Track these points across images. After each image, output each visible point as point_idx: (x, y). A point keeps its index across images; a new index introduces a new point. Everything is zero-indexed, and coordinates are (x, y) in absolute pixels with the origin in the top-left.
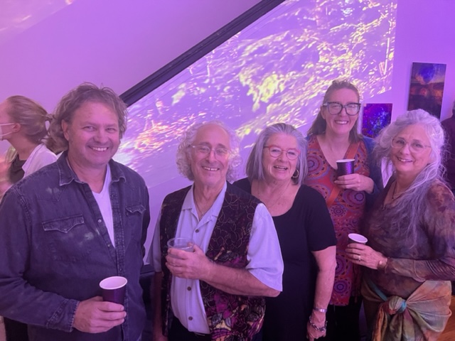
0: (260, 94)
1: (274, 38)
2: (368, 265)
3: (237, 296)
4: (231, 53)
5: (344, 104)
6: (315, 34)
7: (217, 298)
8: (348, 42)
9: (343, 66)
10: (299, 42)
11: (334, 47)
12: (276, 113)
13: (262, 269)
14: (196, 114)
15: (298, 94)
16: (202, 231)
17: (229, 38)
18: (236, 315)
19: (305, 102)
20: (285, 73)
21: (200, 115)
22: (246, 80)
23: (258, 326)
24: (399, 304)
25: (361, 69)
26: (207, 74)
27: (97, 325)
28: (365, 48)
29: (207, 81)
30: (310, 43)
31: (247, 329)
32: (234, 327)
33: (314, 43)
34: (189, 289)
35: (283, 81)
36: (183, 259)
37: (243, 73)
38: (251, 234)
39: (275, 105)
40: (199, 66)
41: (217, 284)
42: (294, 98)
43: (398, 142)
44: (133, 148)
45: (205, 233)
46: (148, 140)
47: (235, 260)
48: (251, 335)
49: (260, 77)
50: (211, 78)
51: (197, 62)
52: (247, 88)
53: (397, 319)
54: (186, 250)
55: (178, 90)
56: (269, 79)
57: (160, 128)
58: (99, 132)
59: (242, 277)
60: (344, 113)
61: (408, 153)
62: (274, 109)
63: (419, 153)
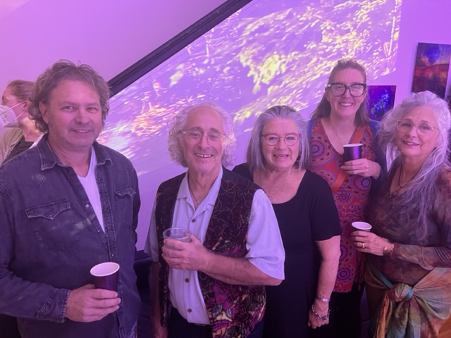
0: (261, 75)
1: (275, 16)
2: (373, 251)
3: (238, 286)
4: (231, 32)
5: (348, 85)
6: (319, 12)
7: (216, 289)
8: (352, 20)
9: (347, 46)
10: (302, 21)
11: (338, 26)
12: (277, 95)
13: (263, 258)
14: (195, 96)
15: (300, 76)
16: (198, 221)
17: (228, 17)
18: (236, 305)
19: (307, 83)
20: (286, 54)
21: (199, 97)
22: (247, 61)
23: (260, 315)
24: (405, 291)
25: (365, 49)
26: (206, 54)
27: (90, 314)
28: (370, 27)
29: (206, 62)
30: (312, 22)
31: (248, 319)
32: (235, 318)
33: (317, 21)
34: (187, 280)
35: (284, 62)
36: (180, 250)
37: (244, 53)
38: (250, 222)
39: (277, 87)
40: (198, 45)
41: (216, 274)
42: (296, 80)
43: (404, 125)
44: (129, 132)
45: (202, 222)
46: (145, 123)
47: (234, 249)
48: (253, 325)
49: (261, 58)
50: (210, 58)
51: (195, 41)
52: (248, 69)
53: (404, 306)
54: (182, 241)
55: (176, 71)
56: (270, 59)
57: (158, 110)
58: (80, 112)
59: (241, 266)
60: (348, 94)
61: (416, 135)
62: (276, 91)
63: (427, 136)
